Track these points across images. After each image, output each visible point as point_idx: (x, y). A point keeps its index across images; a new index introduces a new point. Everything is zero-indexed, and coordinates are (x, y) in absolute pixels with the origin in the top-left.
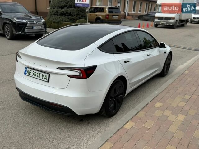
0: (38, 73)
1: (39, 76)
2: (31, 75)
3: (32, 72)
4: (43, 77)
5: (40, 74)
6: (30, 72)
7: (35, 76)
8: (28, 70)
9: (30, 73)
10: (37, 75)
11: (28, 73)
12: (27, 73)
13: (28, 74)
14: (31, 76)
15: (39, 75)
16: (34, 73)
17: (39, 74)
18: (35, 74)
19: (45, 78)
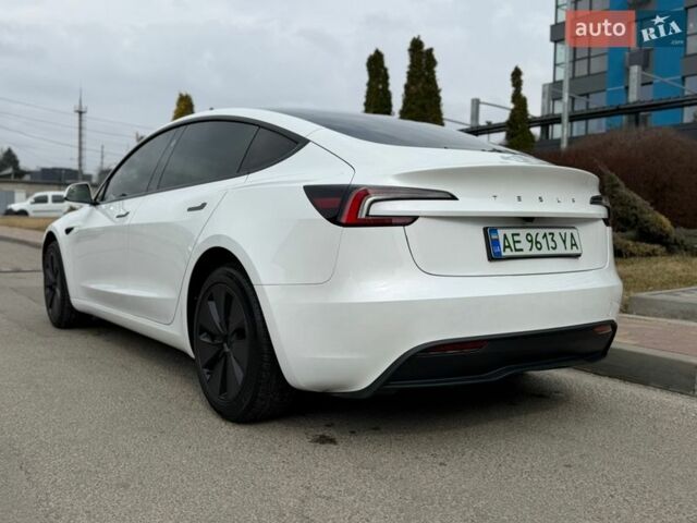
0: (545, 236)
1: (552, 244)
2: (522, 250)
3: (522, 238)
4: (564, 242)
5: (553, 234)
6: (516, 238)
7: (540, 249)
8: (505, 237)
9: (518, 246)
10: (543, 242)
11: (509, 247)
12: (505, 247)
13: (508, 250)
14: (526, 252)
15: (553, 240)
16: (531, 241)
17: (549, 237)
18: (537, 242)
19: (572, 245)
